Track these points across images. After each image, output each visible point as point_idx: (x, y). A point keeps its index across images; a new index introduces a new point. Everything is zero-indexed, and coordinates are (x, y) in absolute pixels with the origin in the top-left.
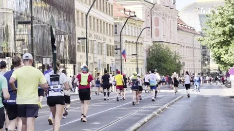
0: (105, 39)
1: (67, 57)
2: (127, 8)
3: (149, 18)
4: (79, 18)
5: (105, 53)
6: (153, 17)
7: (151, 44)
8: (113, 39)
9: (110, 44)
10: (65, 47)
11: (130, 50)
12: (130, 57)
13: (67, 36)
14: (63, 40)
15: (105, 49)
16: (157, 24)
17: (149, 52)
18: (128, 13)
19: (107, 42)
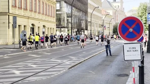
0: (98, 22)
1: (84, 28)
2: (107, 11)
3: (114, 15)
4: (89, 15)
5: (98, 27)
6: (116, 14)
7: (115, 24)
8: (101, 22)
9: (100, 23)
10: (84, 24)
11: (107, 26)
12: (107, 28)
13: (85, 21)
14: (83, 22)
15: (98, 25)
16: (117, 17)
17: (114, 27)
18: (107, 13)
19: (99, 23)
